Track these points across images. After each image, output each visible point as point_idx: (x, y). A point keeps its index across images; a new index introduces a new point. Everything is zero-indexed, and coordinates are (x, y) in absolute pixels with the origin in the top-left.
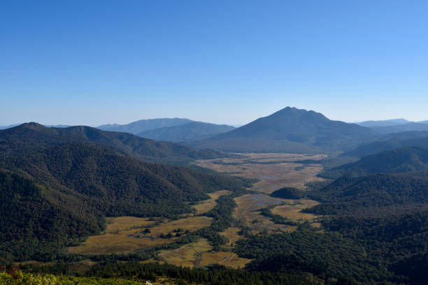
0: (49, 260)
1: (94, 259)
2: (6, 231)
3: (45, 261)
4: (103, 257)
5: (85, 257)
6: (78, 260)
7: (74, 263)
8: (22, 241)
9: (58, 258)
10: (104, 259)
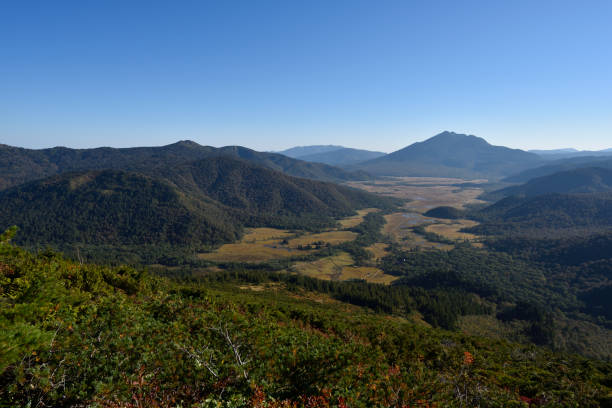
0: (176, 265)
1: (222, 266)
2: (140, 235)
3: (172, 266)
4: (232, 265)
5: (213, 264)
6: (205, 266)
7: (200, 269)
8: (153, 245)
9: (185, 263)
10: (233, 267)
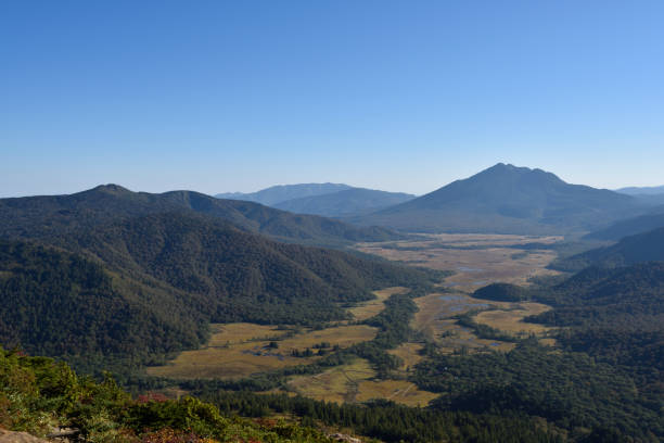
1: (185, 386)
2: (55, 339)
4: (200, 384)
5: (171, 383)
6: (160, 387)
7: (152, 391)
8: (77, 356)
10: (201, 387)
